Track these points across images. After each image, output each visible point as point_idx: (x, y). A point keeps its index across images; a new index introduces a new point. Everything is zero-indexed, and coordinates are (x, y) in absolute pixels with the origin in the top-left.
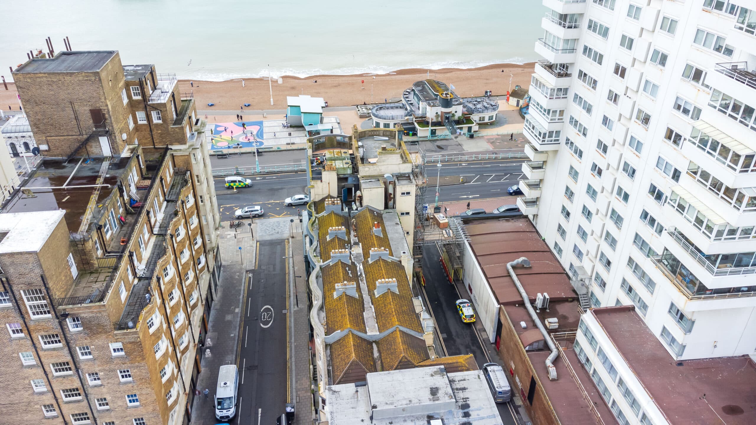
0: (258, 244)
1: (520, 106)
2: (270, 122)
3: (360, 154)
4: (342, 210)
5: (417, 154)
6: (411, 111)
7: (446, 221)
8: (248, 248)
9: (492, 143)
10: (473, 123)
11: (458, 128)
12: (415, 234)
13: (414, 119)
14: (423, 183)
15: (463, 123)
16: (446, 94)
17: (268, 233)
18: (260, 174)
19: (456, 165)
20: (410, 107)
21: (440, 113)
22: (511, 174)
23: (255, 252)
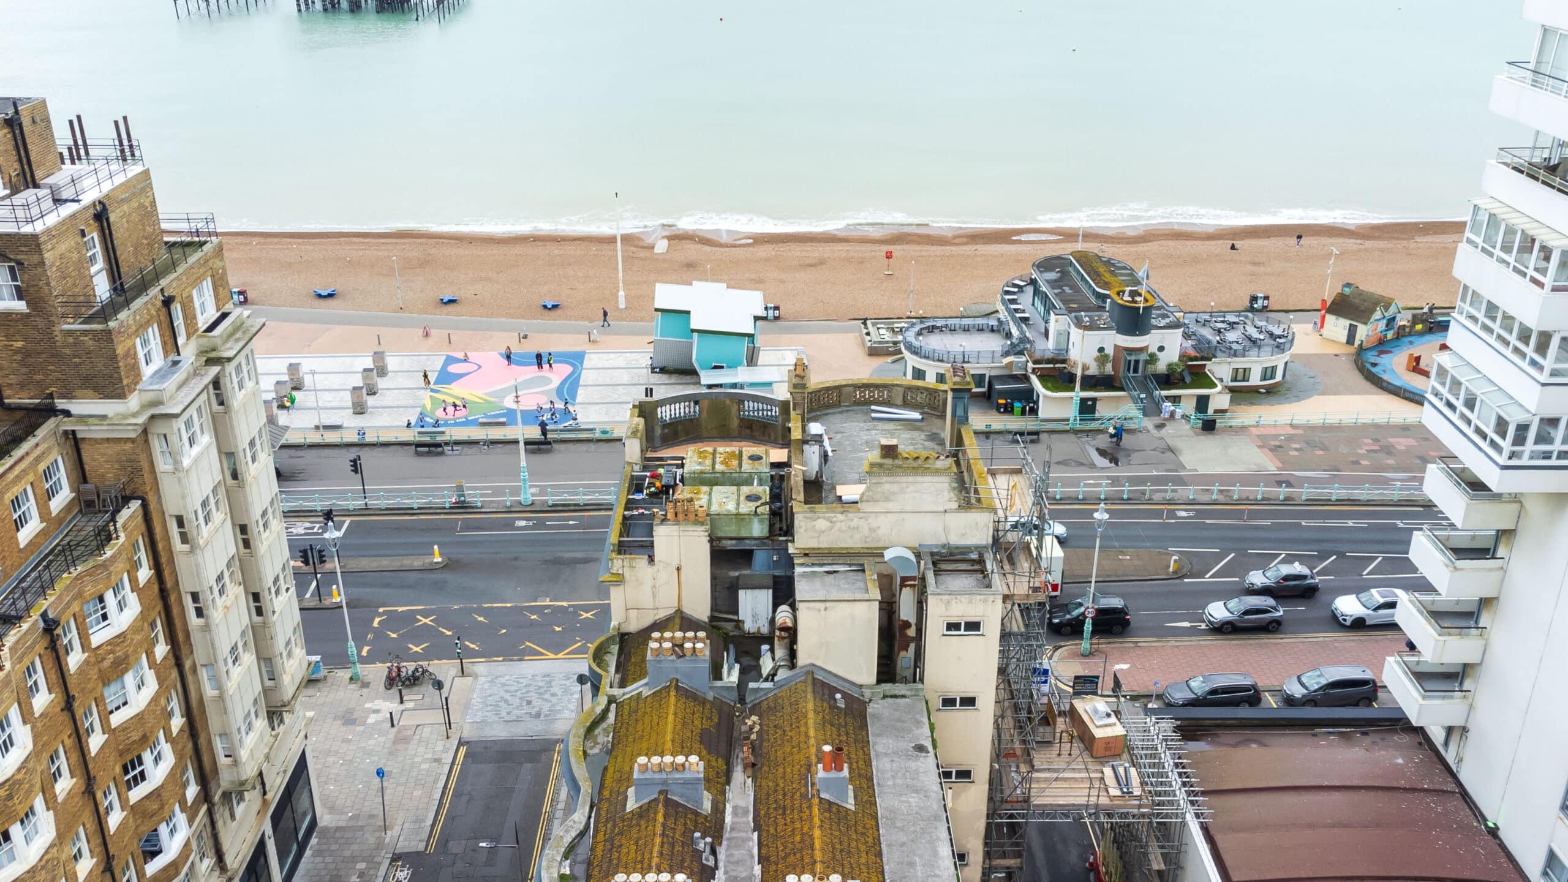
0: (462, 751)
1: (1357, 343)
2: (605, 356)
3: (809, 462)
4: (717, 674)
5: (1015, 478)
6: (1024, 340)
7: (1118, 730)
8: (425, 766)
9: (1275, 449)
10: (1214, 386)
11: (1167, 397)
12: (996, 782)
13: (1030, 365)
14: (1036, 590)
15: (1181, 383)
16: (1134, 294)
17: (504, 714)
18: (531, 509)
19: (1158, 514)
20: (1019, 328)
21: (1110, 351)
22: (1341, 555)
23: (441, 784)
